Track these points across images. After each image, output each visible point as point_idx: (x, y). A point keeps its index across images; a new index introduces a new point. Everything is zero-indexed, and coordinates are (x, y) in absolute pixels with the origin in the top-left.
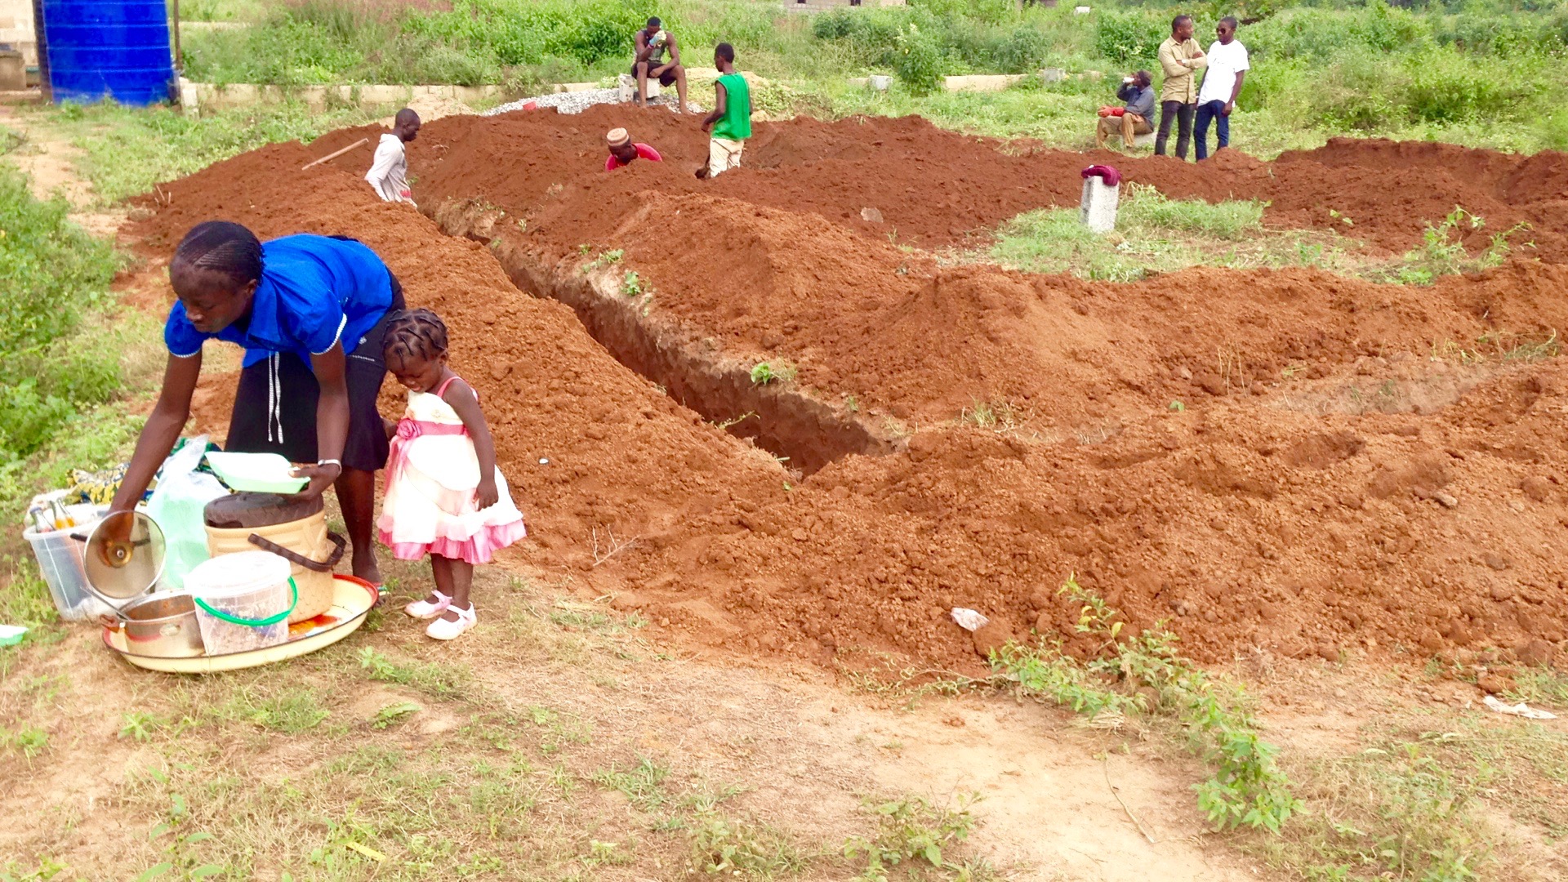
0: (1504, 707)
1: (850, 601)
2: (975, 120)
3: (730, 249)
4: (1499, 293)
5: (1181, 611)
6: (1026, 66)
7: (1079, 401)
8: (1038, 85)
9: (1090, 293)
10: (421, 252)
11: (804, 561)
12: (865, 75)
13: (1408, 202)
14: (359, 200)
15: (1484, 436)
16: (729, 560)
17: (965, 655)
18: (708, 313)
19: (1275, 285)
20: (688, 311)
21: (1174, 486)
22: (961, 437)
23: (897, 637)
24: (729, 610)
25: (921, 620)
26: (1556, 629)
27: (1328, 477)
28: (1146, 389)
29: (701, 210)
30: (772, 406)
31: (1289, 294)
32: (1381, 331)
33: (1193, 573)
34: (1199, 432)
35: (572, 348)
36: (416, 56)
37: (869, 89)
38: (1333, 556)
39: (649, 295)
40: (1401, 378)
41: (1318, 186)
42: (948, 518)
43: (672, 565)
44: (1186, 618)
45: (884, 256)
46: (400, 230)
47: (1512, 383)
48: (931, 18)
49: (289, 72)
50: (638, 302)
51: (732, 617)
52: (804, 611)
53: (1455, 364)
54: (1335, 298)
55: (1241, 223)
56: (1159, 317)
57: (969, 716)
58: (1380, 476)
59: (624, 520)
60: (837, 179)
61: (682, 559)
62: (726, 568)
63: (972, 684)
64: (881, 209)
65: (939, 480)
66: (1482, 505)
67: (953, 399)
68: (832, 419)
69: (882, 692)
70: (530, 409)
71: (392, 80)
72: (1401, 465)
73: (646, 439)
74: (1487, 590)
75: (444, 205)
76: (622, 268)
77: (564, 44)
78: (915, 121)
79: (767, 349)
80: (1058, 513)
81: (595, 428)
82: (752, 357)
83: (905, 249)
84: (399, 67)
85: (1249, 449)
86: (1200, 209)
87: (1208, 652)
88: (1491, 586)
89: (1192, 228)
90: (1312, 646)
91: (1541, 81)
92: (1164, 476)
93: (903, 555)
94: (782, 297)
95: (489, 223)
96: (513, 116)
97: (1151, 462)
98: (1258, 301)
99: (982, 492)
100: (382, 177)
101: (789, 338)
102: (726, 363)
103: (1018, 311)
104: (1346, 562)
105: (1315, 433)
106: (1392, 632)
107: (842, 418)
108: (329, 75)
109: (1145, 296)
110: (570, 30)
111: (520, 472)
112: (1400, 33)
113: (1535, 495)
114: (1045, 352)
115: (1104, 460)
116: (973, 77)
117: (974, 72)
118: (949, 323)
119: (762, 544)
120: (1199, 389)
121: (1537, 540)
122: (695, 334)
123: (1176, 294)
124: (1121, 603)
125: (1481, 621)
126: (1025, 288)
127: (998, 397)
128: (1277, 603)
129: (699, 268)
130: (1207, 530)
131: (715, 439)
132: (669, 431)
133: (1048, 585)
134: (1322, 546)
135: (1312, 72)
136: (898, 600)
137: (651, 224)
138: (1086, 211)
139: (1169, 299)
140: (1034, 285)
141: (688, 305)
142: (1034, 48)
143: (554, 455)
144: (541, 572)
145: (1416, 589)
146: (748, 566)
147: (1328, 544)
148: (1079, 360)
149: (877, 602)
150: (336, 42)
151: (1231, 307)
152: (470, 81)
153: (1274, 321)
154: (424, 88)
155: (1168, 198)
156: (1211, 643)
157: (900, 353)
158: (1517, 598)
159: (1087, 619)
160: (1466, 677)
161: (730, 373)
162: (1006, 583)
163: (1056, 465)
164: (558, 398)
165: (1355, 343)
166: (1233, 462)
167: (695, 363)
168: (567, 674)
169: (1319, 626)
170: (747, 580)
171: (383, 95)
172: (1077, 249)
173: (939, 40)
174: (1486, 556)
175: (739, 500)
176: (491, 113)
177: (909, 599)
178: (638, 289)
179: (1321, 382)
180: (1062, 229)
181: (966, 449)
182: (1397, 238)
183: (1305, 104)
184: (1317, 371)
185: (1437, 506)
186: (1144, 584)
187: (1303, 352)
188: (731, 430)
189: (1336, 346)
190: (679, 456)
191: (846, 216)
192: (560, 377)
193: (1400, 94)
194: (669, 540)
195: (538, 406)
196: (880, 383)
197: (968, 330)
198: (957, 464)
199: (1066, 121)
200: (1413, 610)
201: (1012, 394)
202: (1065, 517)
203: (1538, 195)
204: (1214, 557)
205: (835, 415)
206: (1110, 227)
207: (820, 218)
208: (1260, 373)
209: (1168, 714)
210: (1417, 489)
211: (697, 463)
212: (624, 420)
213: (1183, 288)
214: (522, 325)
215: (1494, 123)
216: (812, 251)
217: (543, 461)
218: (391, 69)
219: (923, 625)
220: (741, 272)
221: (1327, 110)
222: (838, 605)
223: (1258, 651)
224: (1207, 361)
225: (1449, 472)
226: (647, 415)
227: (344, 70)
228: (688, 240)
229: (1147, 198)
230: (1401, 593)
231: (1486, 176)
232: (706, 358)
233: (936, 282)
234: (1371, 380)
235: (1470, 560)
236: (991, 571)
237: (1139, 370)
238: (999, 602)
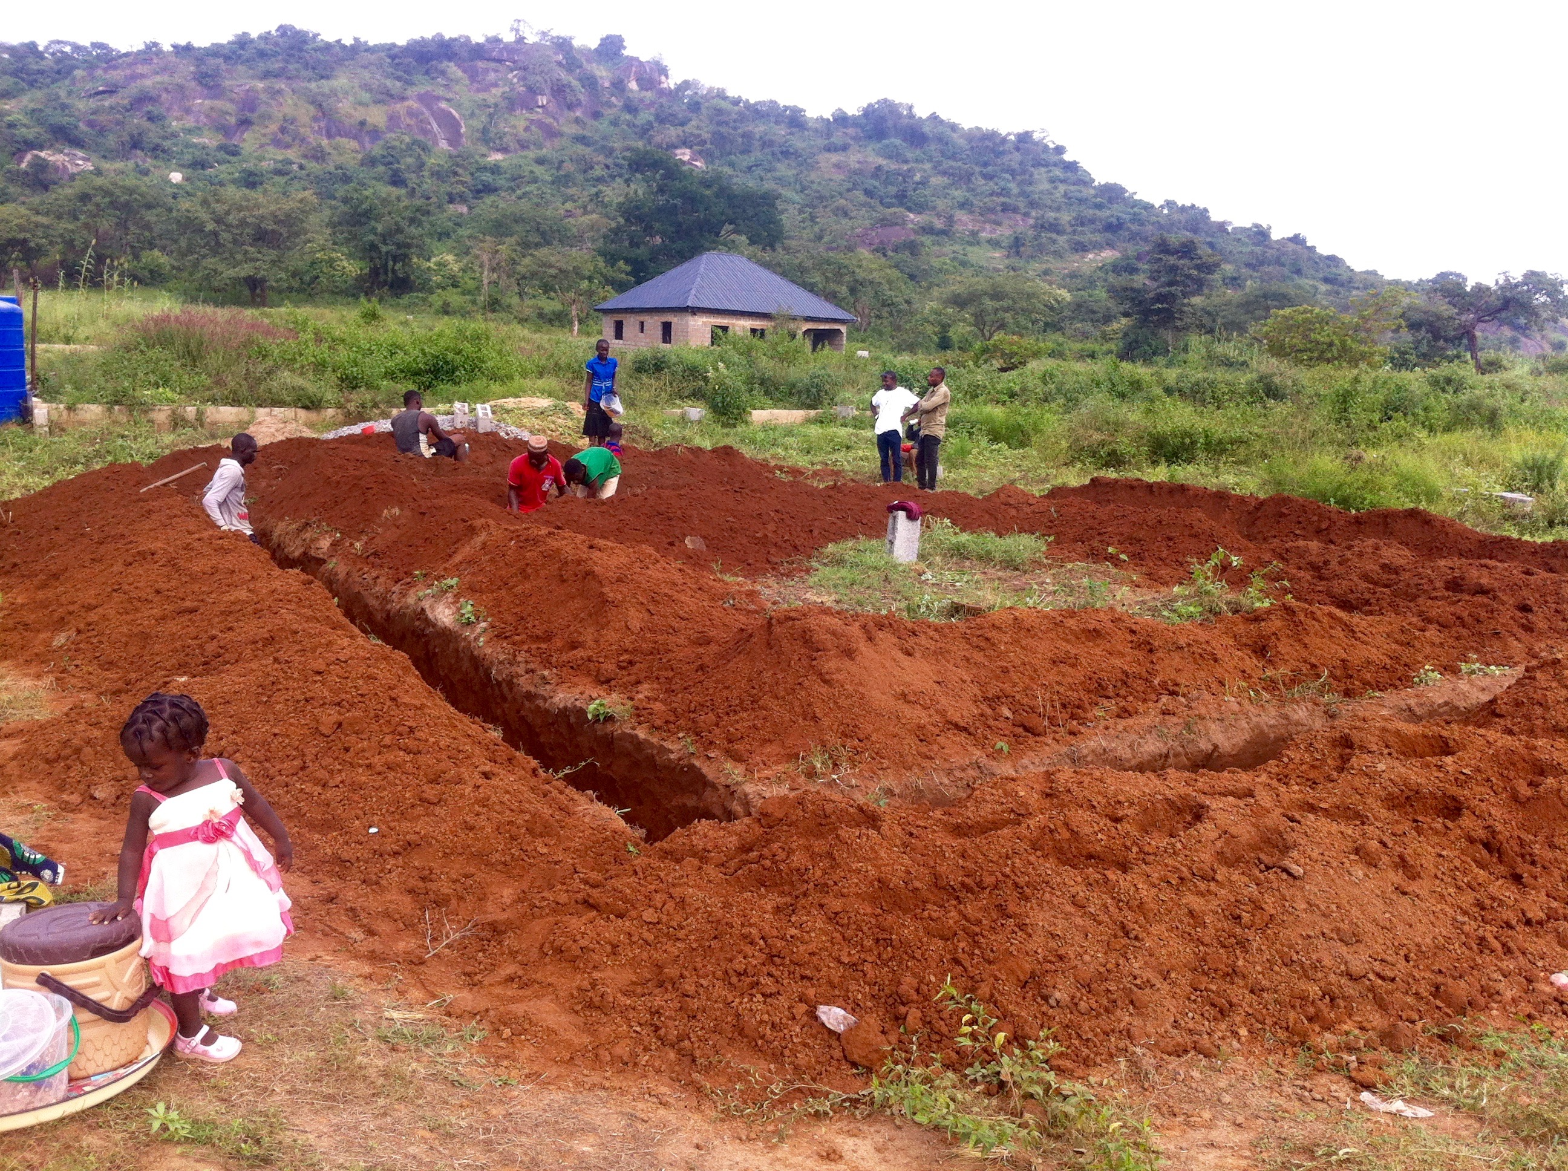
0: (1383, 1107)
1: (708, 999)
2: (780, 451)
3: (564, 581)
4: (1274, 634)
5: (1052, 1002)
6: (821, 403)
7: (910, 744)
8: (832, 420)
9: (914, 633)
10: (252, 586)
11: (656, 949)
12: (680, 407)
13: (1170, 539)
14: (191, 528)
15: (1310, 796)
16: (575, 951)
17: (834, 1062)
18: (543, 646)
19: (1082, 626)
20: (523, 642)
21: (1032, 858)
22: (813, 803)
23: (760, 1042)
24: (577, 1012)
25: (784, 1020)
26: (1411, 1008)
27: (1179, 846)
28: (972, 730)
29: (536, 541)
30: (608, 743)
31: (1095, 634)
32: (1178, 671)
33: (1061, 958)
34: (1048, 795)
35: (407, 699)
36: (259, 381)
37: (683, 420)
38: (1193, 932)
39: (483, 625)
40: (1202, 718)
41: (1089, 521)
42: (805, 894)
43: (513, 954)
44: (1058, 1010)
45: (712, 588)
46: (229, 562)
47: (1326, 739)
48: (736, 359)
49: (137, 394)
50: (473, 631)
51: (580, 1020)
52: (658, 1012)
53: (1246, 703)
54: (1135, 639)
55: (1027, 555)
56: (978, 657)
57: (846, 1144)
58: (1227, 843)
59: (461, 898)
60: (663, 508)
61: (524, 946)
62: (573, 960)
63: (844, 1101)
64: (704, 537)
65: (793, 851)
66: (1326, 874)
67: (789, 742)
68: (669, 760)
69: (749, 1115)
70: (360, 770)
71: (236, 402)
72: (1245, 832)
73: (484, 802)
74: (1343, 967)
75: (282, 525)
76: (457, 596)
77: (402, 371)
78: (727, 453)
79: (603, 683)
80: (917, 889)
81: (430, 792)
82: (587, 692)
83: (728, 578)
84: (244, 391)
85: (1100, 816)
86: (991, 541)
87: (1085, 1051)
88: (1346, 963)
89: (986, 558)
90: (1188, 1039)
91: (1256, 429)
92: (1023, 846)
93: (761, 942)
94: (616, 630)
95: (325, 543)
96: (351, 439)
97: (1006, 831)
98: (1068, 641)
99: (839, 866)
100: (221, 500)
101: (624, 672)
102: (562, 697)
103: (849, 653)
104: (1207, 940)
105: (1160, 797)
106: (1260, 1018)
107: (680, 759)
108: (176, 397)
109: (964, 636)
110: (408, 359)
111: (347, 843)
112: (1131, 384)
113: (1370, 861)
114: (876, 694)
115: (958, 826)
116: (776, 411)
117: (776, 407)
118: (784, 665)
119: (612, 930)
120: (1021, 730)
121: (1377, 909)
122: (531, 666)
123: (993, 634)
124: (992, 996)
125: (1342, 1003)
126: (855, 630)
127: (833, 739)
128: (1148, 991)
129: (534, 599)
130: (1069, 908)
131: (555, 793)
132: (507, 792)
133: (914, 975)
134: (1181, 922)
135: (1067, 417)
136: (759, 997)
137: (486, 554)
138: (892, 543)
139: (987, 639)
140: (864, 627)
141: (524, 636)
142: (827, 387)
143: (386, 823)
144: (367, 969)
145: (1276, 968)
146: (596, 957)
147: (1187, 920)
148: (909, 702)
149: (737, 1000)
150: (184, 365)
151: (1044, 648)
152: (312, 404)
153: (1083, 660)
154: (267, 410)
155: (963, 530)
156: (1088, 1040)
157: (735, 693)
158: (1371, 976)
159: (966, 1029)
160: (1338, 1067)
161: (566, 708)
162: (871, 974)
163: (911, 834)
164: (390, 757)
165: (1156, 682)
166: (1086, 830)
167: (530, 696)
168: (396, 1114)
169: (1190, 1015)
170: (596, 975)
171: (227, 414)
172: (886, 579)
173: (743, 377)
174: (1338, 930)
175: (584, 872)
176: (331, 436)
177: (771, 995)
178: (473, 619)
179: (1130, 721)
180: (870, 559)
181: (819, 816)
182: (1164, 572)
183: (1064, 444)
184: (1126, 711)
185: (1285, 876)
186: (1013, 972)
187: (1111, 691)
188: (570, 780)
189: (1139, 685)
190: (520, 822)
191: (672, 544)
192: (393, 732)
193: (1142, 438)
194: (509, 925)
195: (369, 766)
196: (717, 725)
197: (802, 671)
198: (809, 833)
199: (861, 453)
200: (1276, 992)
201: (846, 736)
202: (925, 893)
203: (1273, 533)
204: (1079, 938)
205: (672, 756)
206: (913, 558)
207: (650, 550)
208: (1075, 711)
209: (1058, 1137)
210: (1262, 856)
211: (538, 829)
212: (460, 781)
213: (999, 628)
214: (353, 675)
215: (1221, 465)
216: (645, 585)
217: (373, 830)
218: (235, 393)
219: (786, 1026)
220: (576, 604)
221: (1082, 449)
222: (695, 1004)
223: (1139, 1050)
224: (1025, 701)
225: (1291, 837)
226: (486, 775)
227: (190, 393)
228: (523, 571)
229: (944, 530)
230: (1262, 973)
231: (1227, 515)
232: (541, 691)
233: (770, 624)
234: (1175, 719)
235: (1323, 934)
236: (855, 959)
237: (964, 710)
238: (864, 995)
